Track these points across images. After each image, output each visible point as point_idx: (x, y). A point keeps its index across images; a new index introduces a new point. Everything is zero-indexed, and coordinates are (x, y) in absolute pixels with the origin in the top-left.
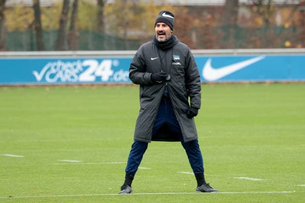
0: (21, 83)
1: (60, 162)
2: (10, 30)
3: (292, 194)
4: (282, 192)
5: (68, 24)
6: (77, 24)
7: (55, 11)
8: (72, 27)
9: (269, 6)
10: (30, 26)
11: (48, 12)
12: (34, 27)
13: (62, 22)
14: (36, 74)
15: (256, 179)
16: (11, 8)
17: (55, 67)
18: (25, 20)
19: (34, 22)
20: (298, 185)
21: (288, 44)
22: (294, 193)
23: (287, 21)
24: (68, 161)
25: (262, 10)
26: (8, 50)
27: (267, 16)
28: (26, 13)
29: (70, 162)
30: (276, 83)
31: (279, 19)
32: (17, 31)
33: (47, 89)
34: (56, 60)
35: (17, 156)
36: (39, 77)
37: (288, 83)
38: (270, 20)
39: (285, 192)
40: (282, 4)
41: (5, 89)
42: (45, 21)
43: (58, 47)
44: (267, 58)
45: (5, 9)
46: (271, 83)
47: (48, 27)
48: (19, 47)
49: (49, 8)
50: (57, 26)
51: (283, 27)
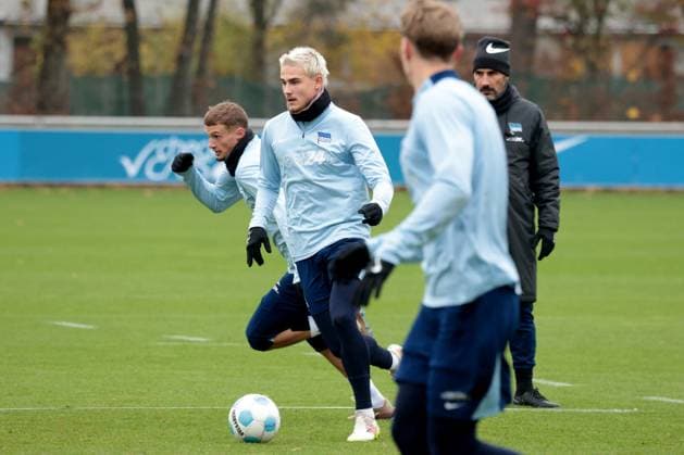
0: (96, 180)
1: (169, 341)
2: (77, 74)
3: (631, 414)
4: (611, 411)
5: (194, 65)
6: (211, 65)
7: (168, 38)
8: (201, 71)
9: (597, 36)
10: (118, 67)
11: (155, 39)
12: (125, 69)
13: (181, 60)
14: (126, 162)
15: (557, 384)
16: (82, 30)
17: (166, 150)
18: (109, 55)
19: (126, 59)
20: (645, 398)
21: (633, 113)
22: (635, 414)
23: (632, 67)
24: (184, 338)
25: (584, 43)
26: (72, 112)
27: (592, 57)
28: (111, 41)
29: (189, 341)
30: (607, 191)
31: (617, 63)
32: (91, 76)
33: (148, 193)
34: (167, 136)
35: (83, 326)
36: (132, 169)
37: (632, 192)
38: (600, 65)
39: (616, 410)
40: (623, 32)
41: (64, 191)
42: (148, 57)
43: (173, 109)
44: (590, 142)
45: (69, 30)
46: (597, 192)
47: (153, 69)
48: (94, 108)
49: (156, 30)
50: (172, 68)
51: (624, 81)
